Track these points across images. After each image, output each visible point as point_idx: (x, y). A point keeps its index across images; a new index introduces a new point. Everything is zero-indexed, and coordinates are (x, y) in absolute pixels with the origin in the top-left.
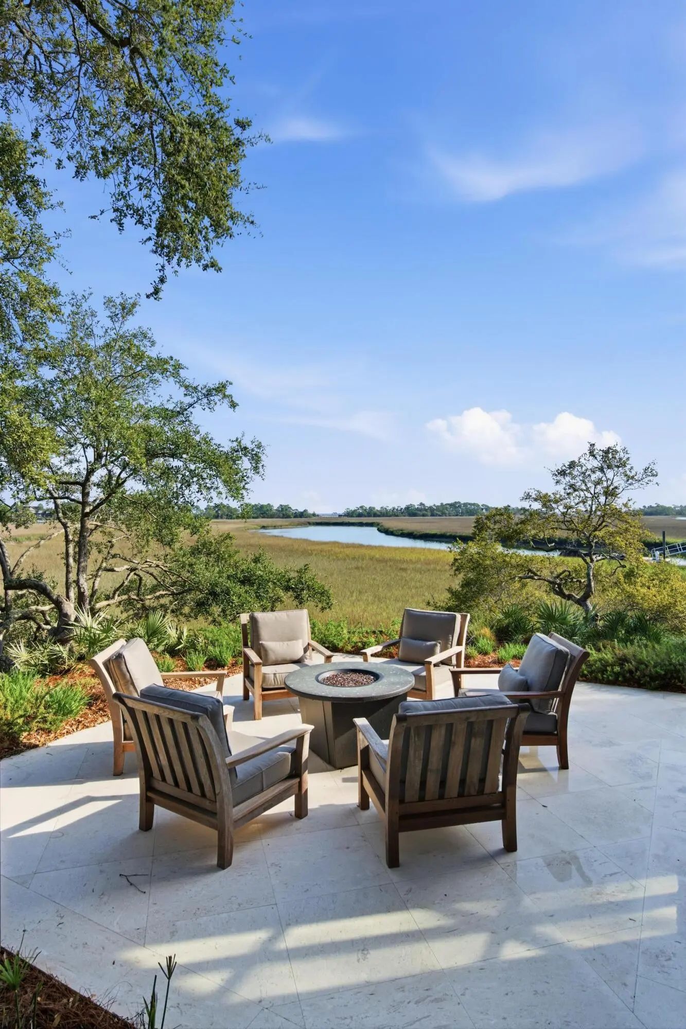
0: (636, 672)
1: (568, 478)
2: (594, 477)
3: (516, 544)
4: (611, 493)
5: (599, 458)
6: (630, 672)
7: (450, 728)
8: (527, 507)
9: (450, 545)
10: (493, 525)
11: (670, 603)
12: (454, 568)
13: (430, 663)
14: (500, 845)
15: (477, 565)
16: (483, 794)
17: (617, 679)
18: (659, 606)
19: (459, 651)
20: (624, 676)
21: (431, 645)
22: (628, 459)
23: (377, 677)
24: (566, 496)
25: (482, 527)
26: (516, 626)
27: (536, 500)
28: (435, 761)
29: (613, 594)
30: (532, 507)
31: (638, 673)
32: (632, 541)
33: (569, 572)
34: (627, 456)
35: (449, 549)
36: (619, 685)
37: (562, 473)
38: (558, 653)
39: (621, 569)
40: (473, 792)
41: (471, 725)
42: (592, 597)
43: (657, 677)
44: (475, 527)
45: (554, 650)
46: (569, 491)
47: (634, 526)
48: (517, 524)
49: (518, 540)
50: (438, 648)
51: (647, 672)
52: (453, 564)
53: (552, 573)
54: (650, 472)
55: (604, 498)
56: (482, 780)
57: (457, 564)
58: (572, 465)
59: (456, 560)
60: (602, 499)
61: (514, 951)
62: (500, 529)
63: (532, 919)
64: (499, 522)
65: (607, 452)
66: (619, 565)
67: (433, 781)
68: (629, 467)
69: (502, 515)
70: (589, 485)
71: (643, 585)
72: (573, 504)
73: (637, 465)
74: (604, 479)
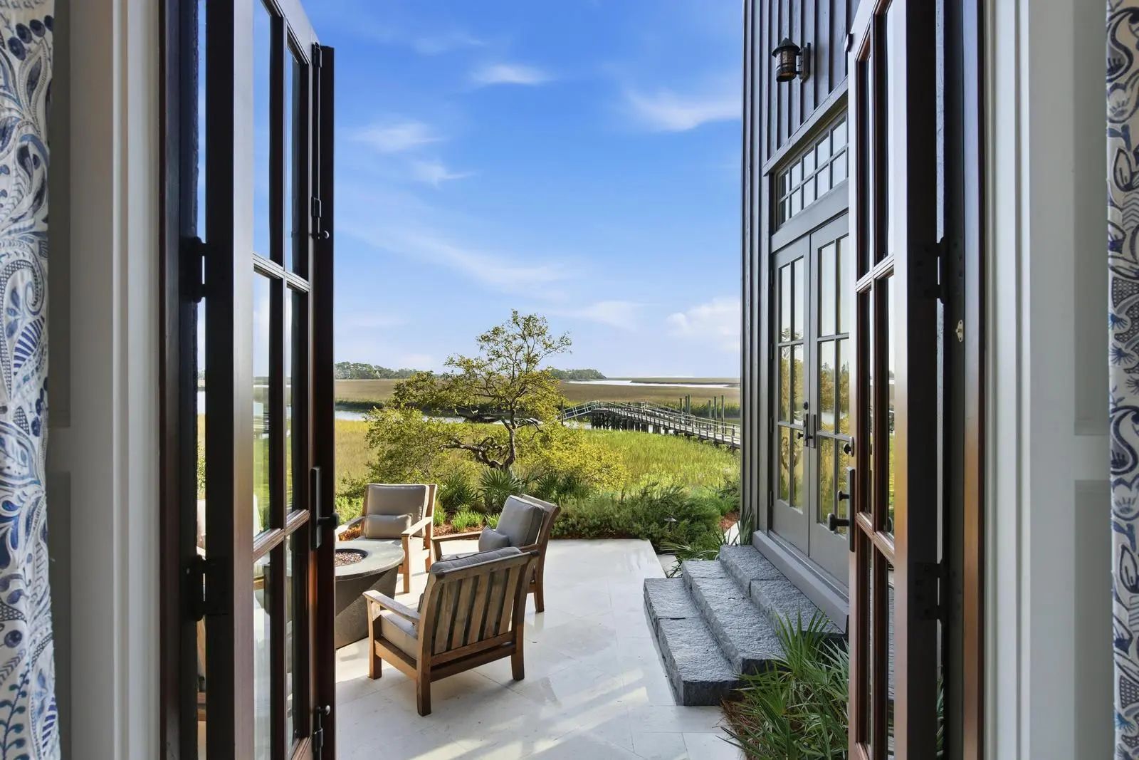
0: (578, 524)
1: (491, 344)
2: (515, 344)
3: (440, 411)
4: (531, 360)
5: (522, 326)
6: (573, 526)
7: (476, 578)
8: (450, 373)
9: (365, 415)
10: (415, 392)
11: (581, 464)
12: (370, 440)
13: (407, 535)
14: (511, 677)
15: (398, 436)
16: (498, 635)
17: (562, 533)
18: (572, 467)
19: (427, 523)
20: (568, 530)
21: (401, 518)
22: (547, 327)
23: (364, 554)
24: (488, 362)
25: (404, 394)
26: (459, 497)
27: (459, 365)
28: (462, 613)
29: (530, 459)
30: (454, 373)
31: (580, 526)
32: (548, 406)
33: (492, 439)
34: (545, 324)
35: (364, 419)
36: (564, 539)
37: (486, 339)
38: (536, 510)
39: (539, 433)
40: (490, 635)
41: (492, 575)
42: (515, 462)
43: (596, 527)
44: (396, 394)
45: (531, 509)
46: (491, 357)
47: (553, 392)
48: (440, 391)
49: (442, 408)
50: (409, 522)
51: (586, 524)
52: (368, 436)
53: (474, 441)
54: (564, 341)
55: (526, 364)
56: (498, 624)
57: (372, 435)
58: (496, 331)
59: (372, 431)
60: (524, 366)
61: (543, 746)
62: (424, 395)
63: (549, 722)
64: (422, 388)
65: (529, 319)
66: (536, 430)
67: (459, 629)
68: (547, 335)
69: (424, 380)
70: (512, 351)
71: (558, 449)
72: (494, 370)
73: (554, 333)
74: (525, 346)
